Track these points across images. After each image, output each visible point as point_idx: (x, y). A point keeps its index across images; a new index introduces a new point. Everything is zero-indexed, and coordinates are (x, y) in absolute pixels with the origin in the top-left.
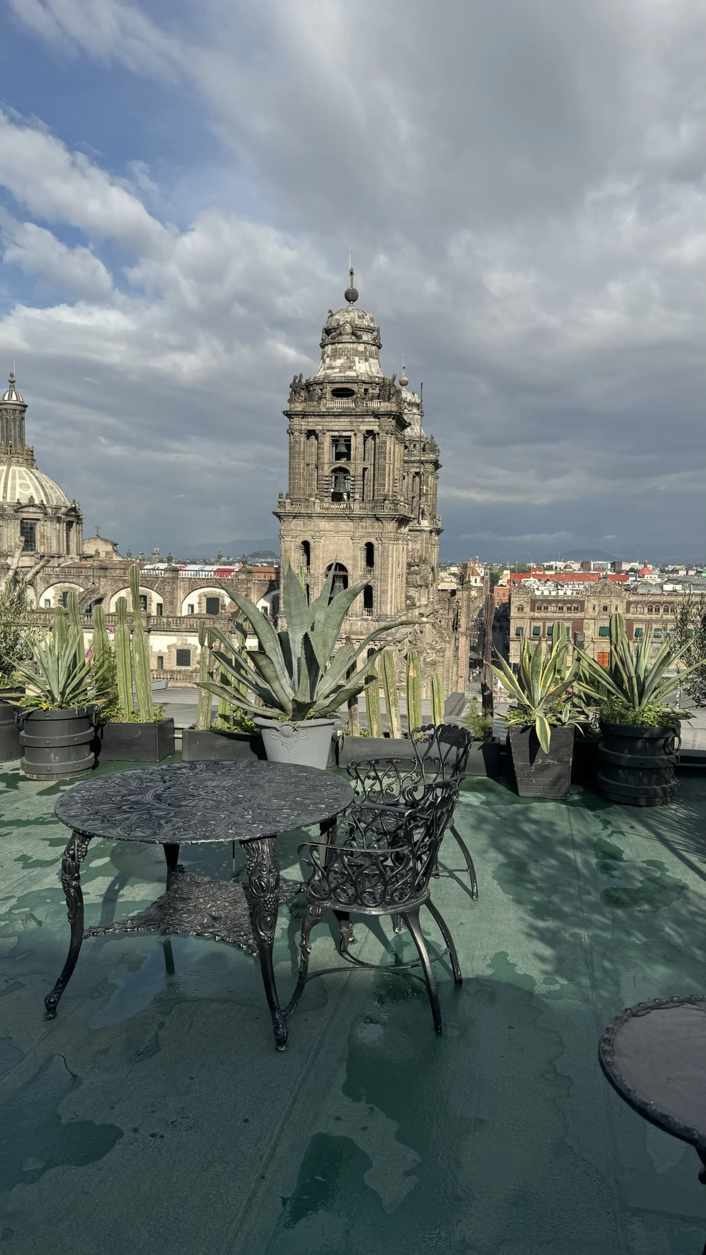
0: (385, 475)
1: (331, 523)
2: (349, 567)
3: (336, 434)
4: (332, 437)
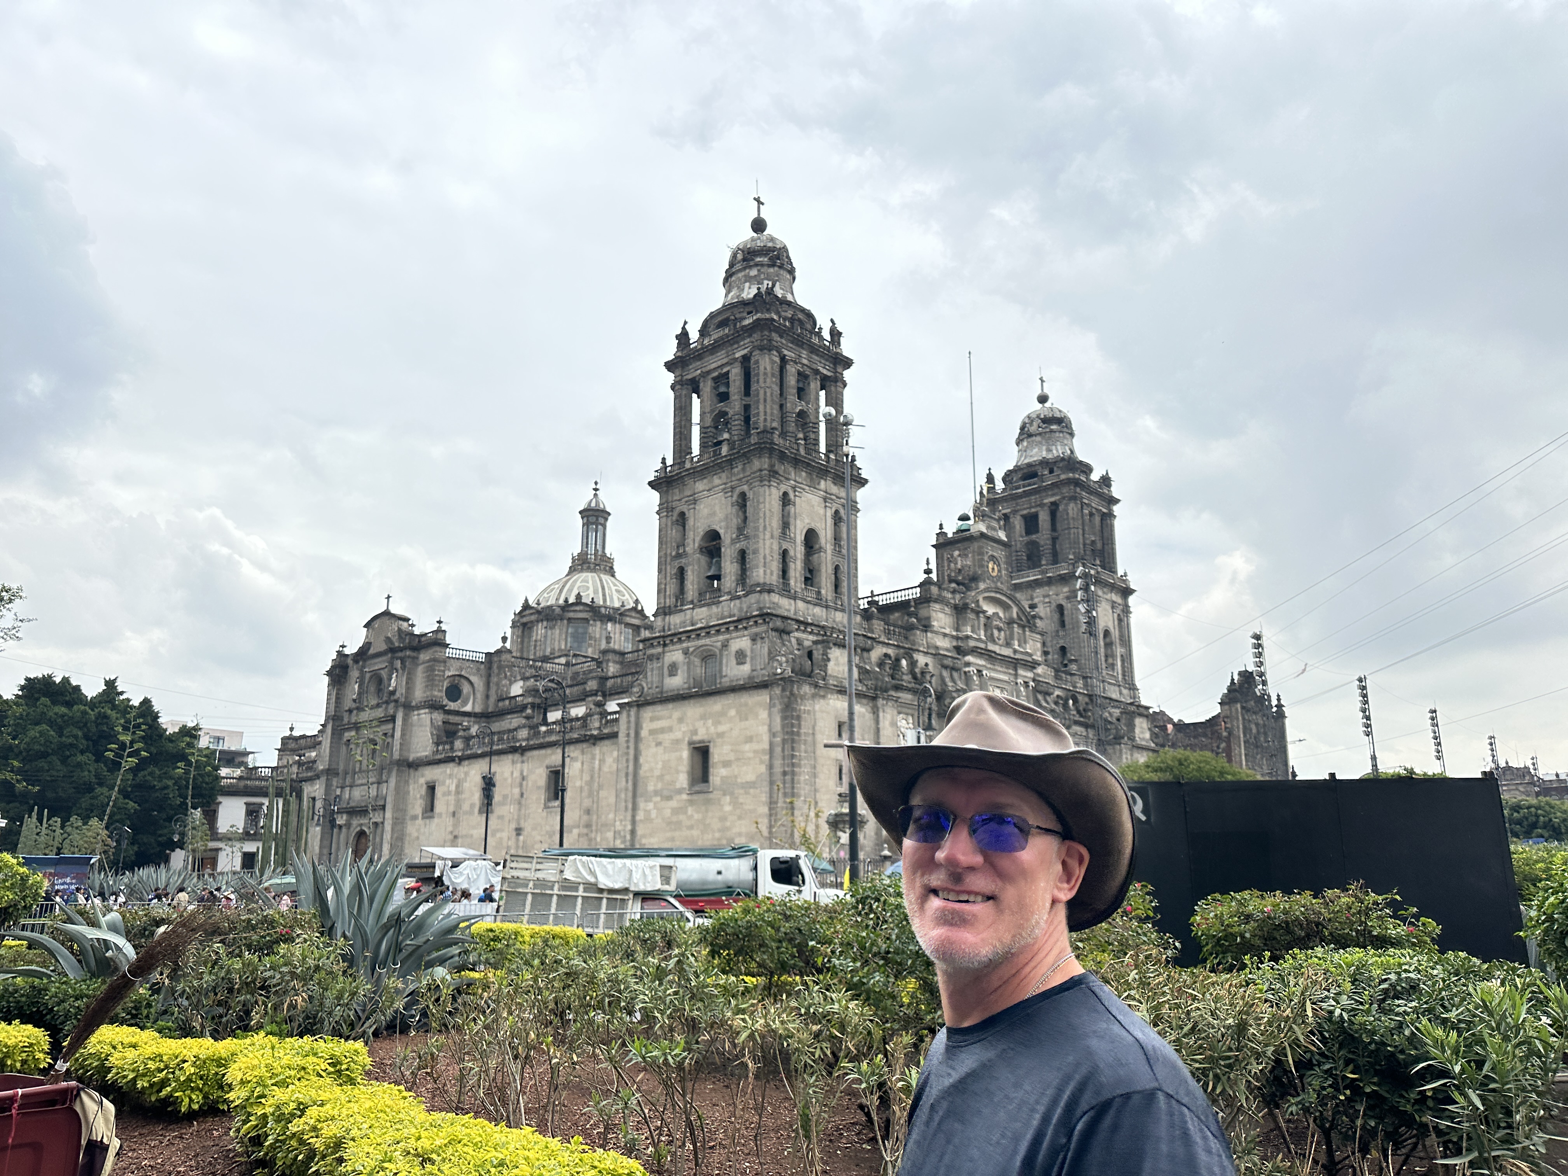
0: (758, 402)
1: (705, 481)
2: (722, 532)
3: (716, 374)
4: (714, 379)
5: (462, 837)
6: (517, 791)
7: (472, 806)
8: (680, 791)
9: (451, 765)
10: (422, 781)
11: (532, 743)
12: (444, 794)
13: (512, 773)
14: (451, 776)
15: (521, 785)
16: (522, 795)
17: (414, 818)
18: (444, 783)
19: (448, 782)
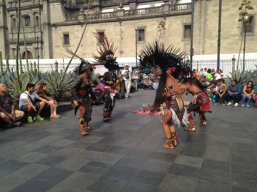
5: (88, 54)
6: (119, 37)
7: (92, 43)
8: (234, 35)
9: (77, 26)
10: (60, 32)
11: (125, 18)
12: (75, 38)
13: (115, 30)
14: (77, 31)
15: (121, 35)
16: (122, 39)
17: (58, 46)
18: (74, 33)
19: (76, 33)
